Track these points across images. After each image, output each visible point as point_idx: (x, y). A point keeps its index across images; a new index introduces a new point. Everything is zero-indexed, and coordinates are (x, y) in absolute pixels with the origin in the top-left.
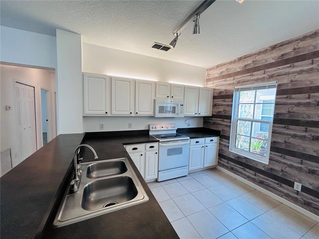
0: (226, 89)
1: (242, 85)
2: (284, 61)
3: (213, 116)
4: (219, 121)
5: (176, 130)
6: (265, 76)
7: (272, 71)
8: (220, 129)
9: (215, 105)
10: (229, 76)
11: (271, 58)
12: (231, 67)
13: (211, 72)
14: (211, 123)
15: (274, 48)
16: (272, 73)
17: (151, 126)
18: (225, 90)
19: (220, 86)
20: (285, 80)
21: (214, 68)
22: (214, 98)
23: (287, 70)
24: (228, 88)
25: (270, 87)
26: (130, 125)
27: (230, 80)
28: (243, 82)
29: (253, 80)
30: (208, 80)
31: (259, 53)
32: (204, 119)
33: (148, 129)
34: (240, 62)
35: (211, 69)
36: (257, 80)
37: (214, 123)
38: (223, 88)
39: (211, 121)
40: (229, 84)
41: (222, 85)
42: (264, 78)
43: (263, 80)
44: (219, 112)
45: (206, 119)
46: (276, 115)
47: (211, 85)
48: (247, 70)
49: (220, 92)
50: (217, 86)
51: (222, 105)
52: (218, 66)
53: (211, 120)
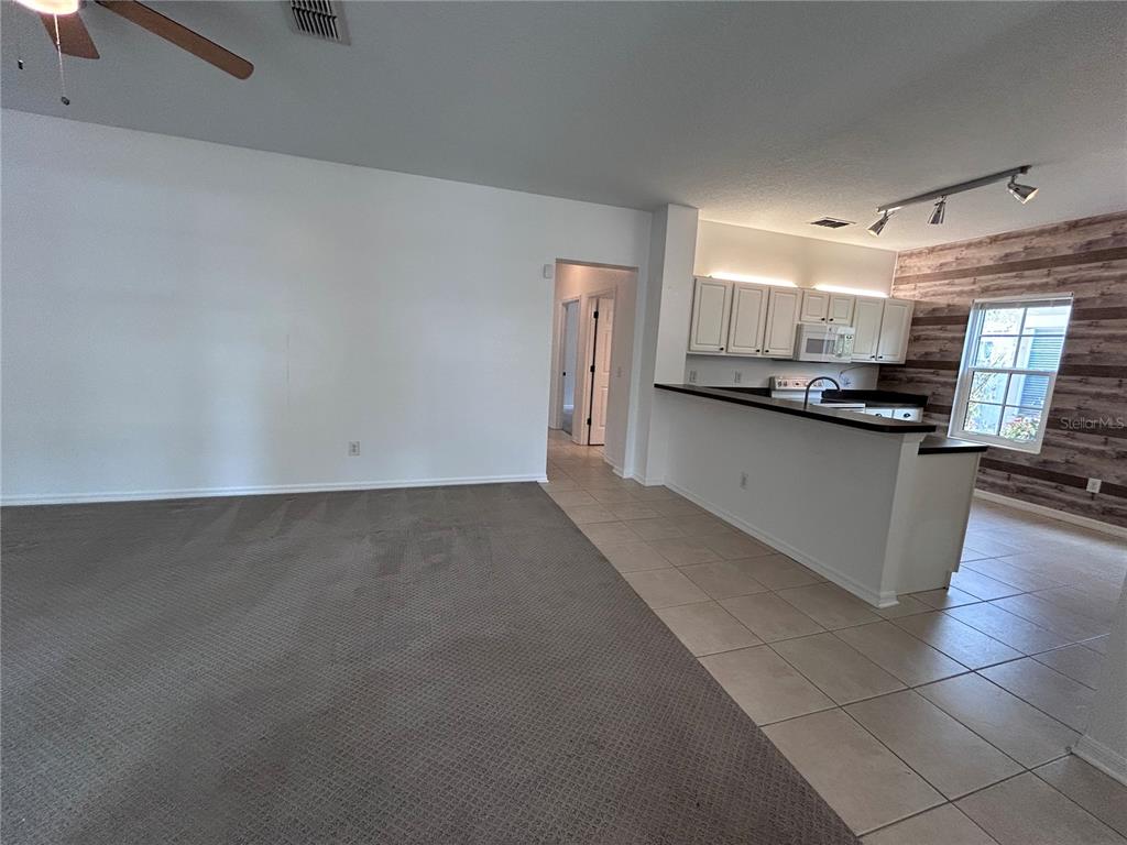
0: (951, 302)
1: (995, 296)
2: (1090, 254)
3: (909, 363)
4: (925, 374)
5: (823, 392)
6: (1050, 280)
7: (1065, 271)
8: (927, 392)
9: (914, 340)
10: (963, 274)
11: (1066, 245)
12: (970, 256)
13: (908, 262)
14: (900, 380)
15: (1074, 226)
16: (1065, 276)
17: (777, 381)
18: (949, 305)
19: (933, 295)
20: (1090, 292)
21: (920, 253)
22: (915, 321)
23: (1095, 273)
24: (957, 301)
25: (1059, 303)
26: (738, 377)
27: (964, 284)
28: (998, 289)
29: (1021, 287)
30: (900, 281)
31: (1041, 233)
32: (880, 371)
33: (766, 386)
34: (994, 246)
35: (911, 255)
36: (1031, 288)
37: (911, 380)
38: (942, 301)
39: (901, 375)
40: (961, 293)
41: (940, 294)
42: (1047, 284)
43: (1044, 288)
44: (927, 354)
45: (885, 371)
46: (1066, 358)
47: (907, 292)
48: (1008, 266)
49: (934, 310)
50: (925, 295)
51: (936, 339)
52: (932, 250)
53: (904, 372)
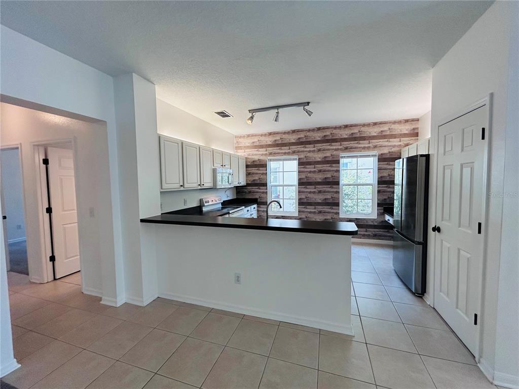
1: (274, 156)
2: (300, 143)
3: (248, 185)
4: (255, 189)
5: (222, 203)
6: (290, 151)
7: (294, 148)
8: (257, 197)
9: (248, 174)
10: (262, 147)
11: (293, 138)
12: (263, 140)
13: (240, 140)
14: (245, 192)
15: (294, 132)
17: (204, 201)
18: (259, 160)
19: (252, 155)
20: (302, 156)
21: (244, 136)
22: (247, 166)
23: (302, 149)
24: (262, 158)
25: (294, 159)
26: (185, 202)
27: (263, 151)
28: (275, 154)
29: (282, 153)
30: (238, 148)
31: (285, 133)
32: (236, 189)
33: (199, 205)
34: (270, 136)
35: (240, 137)
36: (285, 153)
37: (250, 192)
38: (256, 158)
39: (246, 190)
40: (262, 155)
41: (257, 155)
43: (288, 154)
44: (254, 180)
45: (239, 189)
46: (300, 179)
47: (242, 153)
48: (276, 145)
49: (254, 161)
50: (249, 155)
51: (257, 174)
52: (248, 136)
53: (246, 189)
